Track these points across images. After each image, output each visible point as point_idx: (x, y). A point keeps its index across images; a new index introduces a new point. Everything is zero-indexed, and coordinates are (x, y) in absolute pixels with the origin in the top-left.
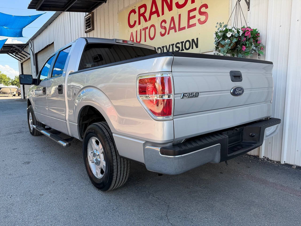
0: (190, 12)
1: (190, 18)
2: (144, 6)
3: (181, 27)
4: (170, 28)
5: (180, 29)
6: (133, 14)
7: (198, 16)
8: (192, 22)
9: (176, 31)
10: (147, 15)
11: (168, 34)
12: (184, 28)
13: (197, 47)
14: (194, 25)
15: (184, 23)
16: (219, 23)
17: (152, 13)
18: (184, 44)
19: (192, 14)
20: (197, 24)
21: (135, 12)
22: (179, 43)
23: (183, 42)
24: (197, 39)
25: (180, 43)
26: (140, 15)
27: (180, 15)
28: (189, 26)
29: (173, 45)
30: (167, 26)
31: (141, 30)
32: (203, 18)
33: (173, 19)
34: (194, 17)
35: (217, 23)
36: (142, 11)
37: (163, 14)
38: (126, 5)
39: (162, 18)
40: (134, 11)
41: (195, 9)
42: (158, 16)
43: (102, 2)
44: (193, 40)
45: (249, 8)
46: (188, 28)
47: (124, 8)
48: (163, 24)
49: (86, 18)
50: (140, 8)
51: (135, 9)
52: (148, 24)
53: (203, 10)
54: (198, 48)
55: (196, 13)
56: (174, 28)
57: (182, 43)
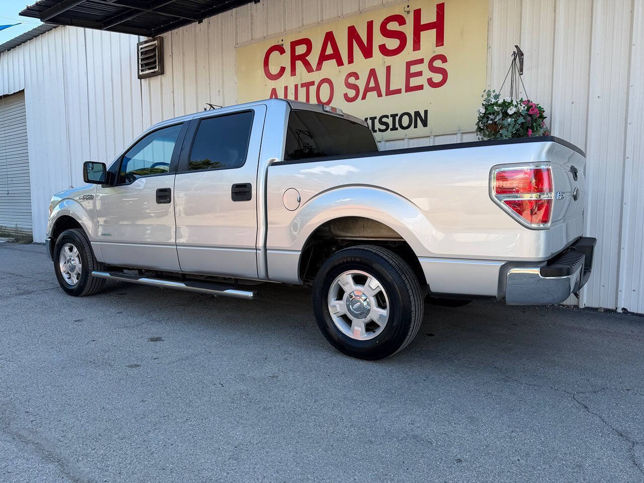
0: (409, 64)
1: (409, 75)
2: (307, 42)
3: (391, 89)
4: (367, 89)
5: (389, 93)
6: (275, 54)
7: (427, 74)
8: (414, 82)
9: (380, 95)
10: (313, 59)
11: (364, 98)
12: (398, 91)
13: (425, 124)
14: (420, 87)
15: (398, 82)
17: (323, 58)
18: (397, 118)
19: (414, 69)
20: (426, 86)
21: (282, 51)
22: (387, 117)
23: (397, 115)
24: (426, 112)
25: (390, 116)
26: (294, 58)
27: (388, 69)
28: (409, 89)
29: (373, 119)
30: (361, 84)
31: (296, 86)
32: (437, 78)
33: (373, 73)
34: (420, 74)
36: (301, 50)
37: (351, 60)
38: (258, 35)
39: (347, 68)
40: (281, 49)
41: (421, 61)
42: (340, 63)
43: (191, 20)
44: (417, 114)
45: (521, 69)
46: (406, 91)
47: (252, 40)
48: (352, 80)
49: (140, 47)
50: (294, 45)
51: (282, 45)
52: (316, 77)
53: (438, 64)
54: (427, 126)
55: (424, 67)
56: (377, 88)
57: (394, 116)
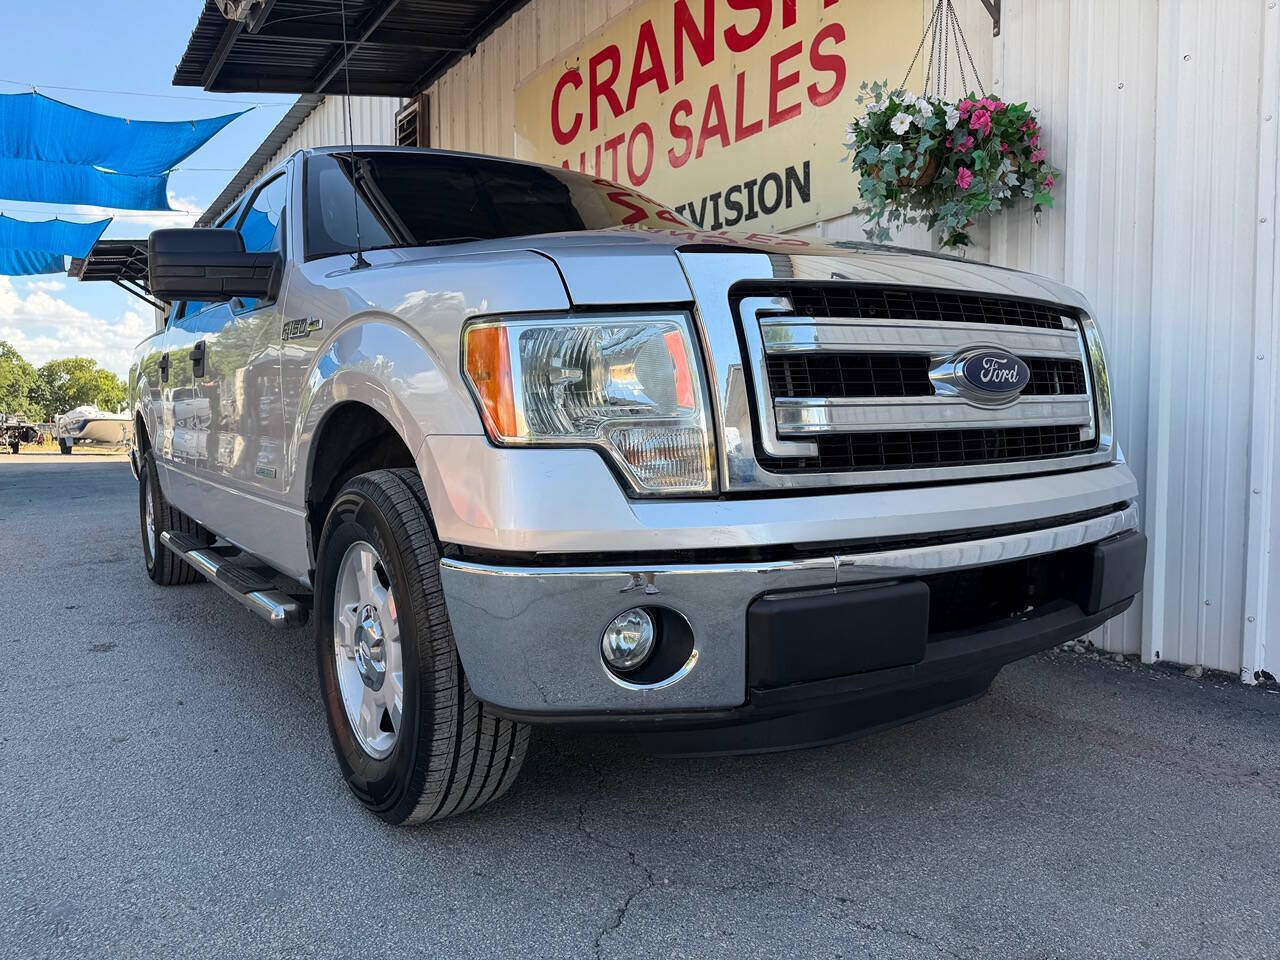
0: (777, 60)
1: (777, 86)
2: (612, 53)
3: (745, 124)
4: (707, 132)
5: (743, 132)
6: (569, 87)
7: (809, 75)
8: (786, 98)
9: (726, 142)
10: (622, 88)
11: (700, 154)
12: (756, 127)
13: (806, 197)
14: (796, 109)
15: (757, 108)
16: (870, 85)
17: (638, 80)
18: (756, 189)
19: (785, 70)
20: (807, 104)
21: (578, 82)
22: (737, 189)
23: (754, 182)
24: (807, 165)
25: (743, 187)
26: (595, 91)
27: (741, 78)
28: (776, 117)
29: (715, 198)
30: (694, 122)
31: (598, 149)
32: (826, 80)
33: (715, 94)
34: (794, 79)
35: (864, 86)
36: (604, 71)
37: (679, 78)
38: (546, 58)
39: (675, 93)
40: (573, 77)
41: (796, 49)
42: (663, 86)
43: (459, 53)
44: (791, 172)
45: (997, 23)
46: (772, 123)
47: (538, 67)
48: (681, 119)
49: (399, 118)
50: (595, 62)
51: (578, 68)
52: (626, 123)
53: (828, 48)
54: (809, 200)
55: (801, 63)
56: (721, 129)
57: (750, 185)
